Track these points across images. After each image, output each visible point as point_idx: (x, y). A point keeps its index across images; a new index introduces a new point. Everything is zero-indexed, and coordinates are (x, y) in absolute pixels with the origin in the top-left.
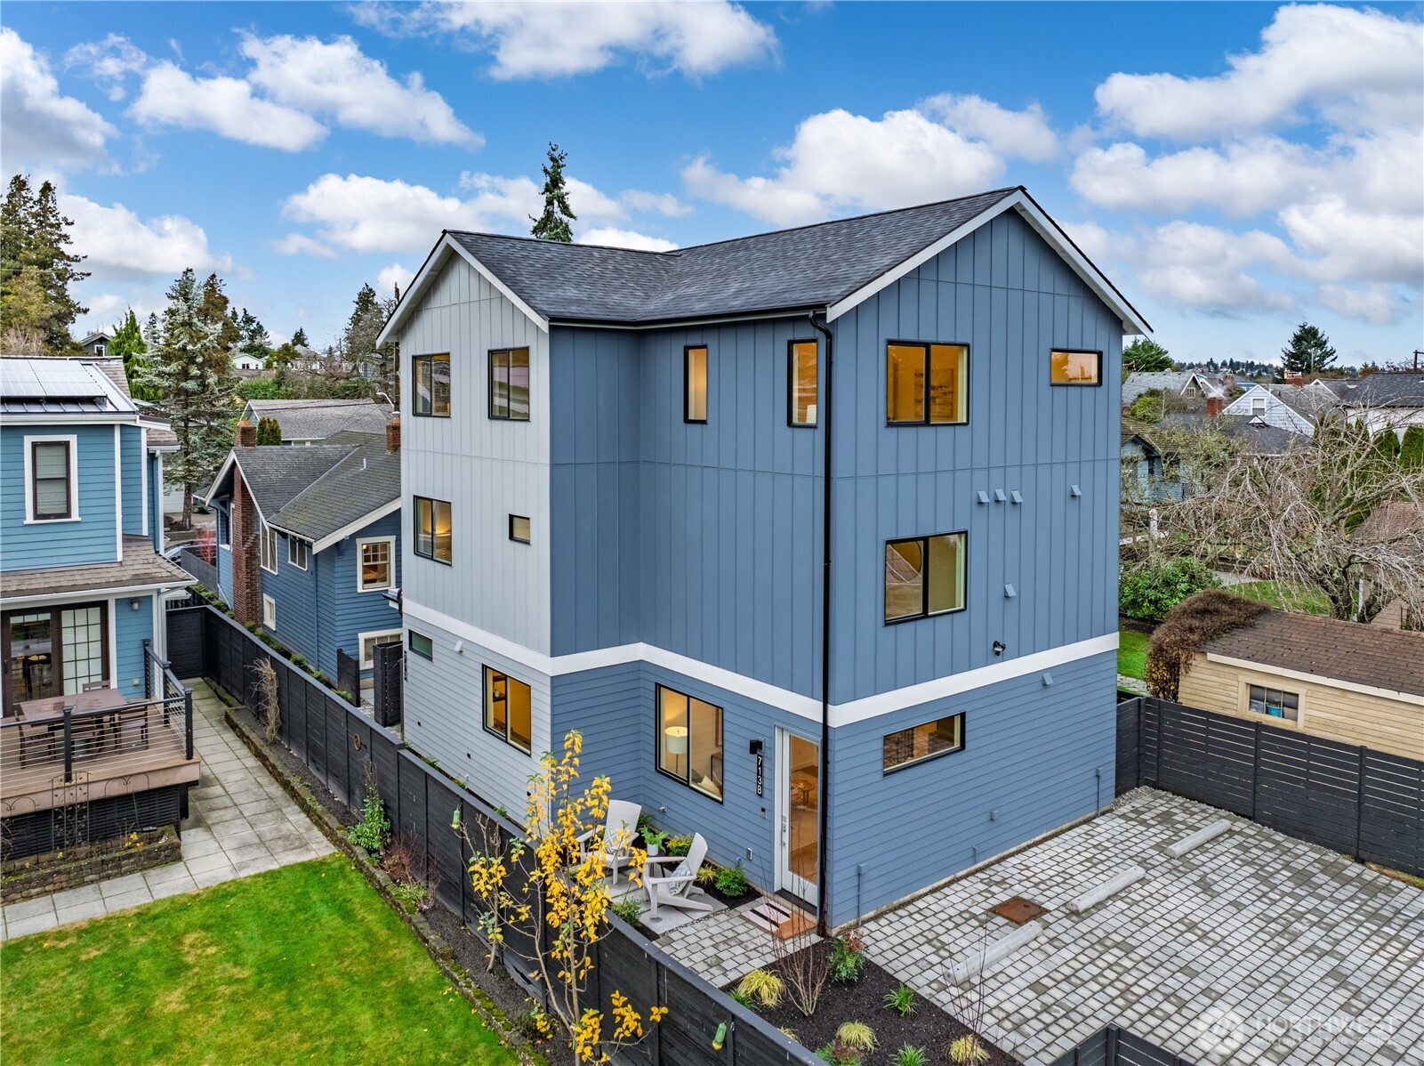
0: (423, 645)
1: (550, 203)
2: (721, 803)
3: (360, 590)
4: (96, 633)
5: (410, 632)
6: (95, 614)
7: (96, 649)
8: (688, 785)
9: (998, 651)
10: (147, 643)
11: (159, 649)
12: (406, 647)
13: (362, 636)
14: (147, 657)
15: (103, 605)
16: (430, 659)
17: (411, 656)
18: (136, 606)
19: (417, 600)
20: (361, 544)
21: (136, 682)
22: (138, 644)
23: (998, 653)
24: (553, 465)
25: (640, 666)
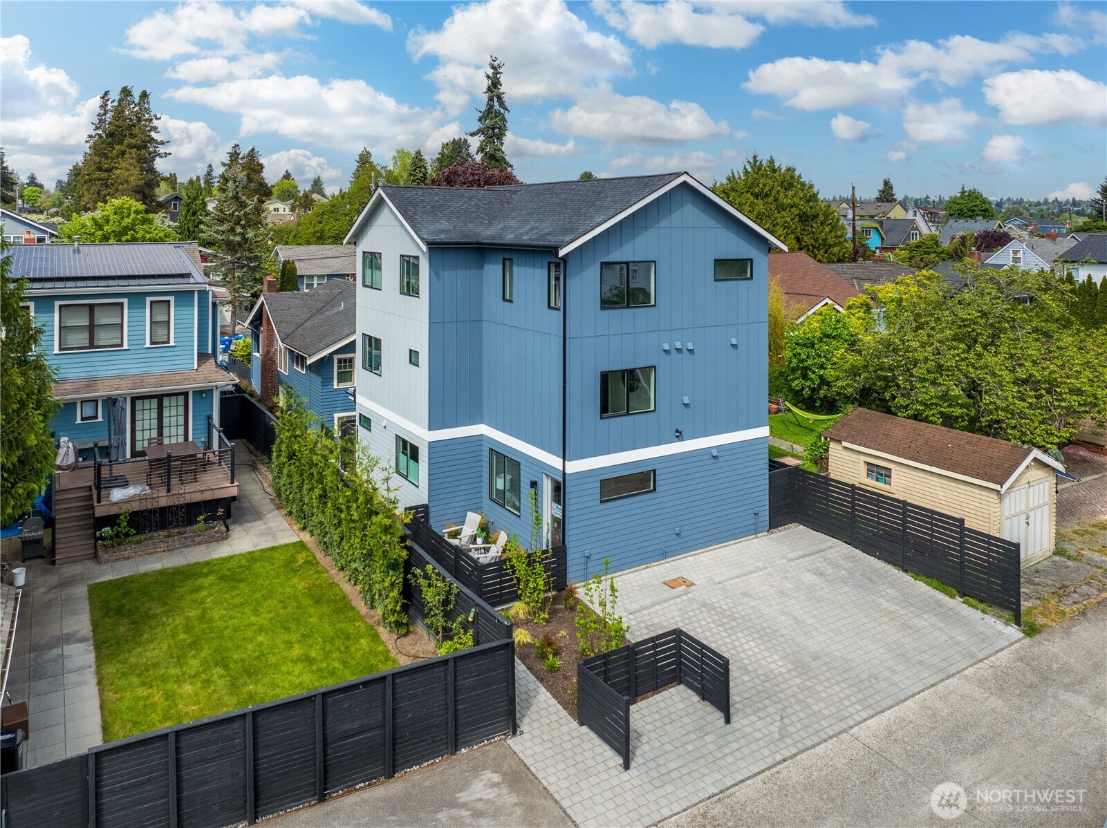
0: (366, 422)
1: (491, 99)
2: (519, 516)
3: (335, 387)
4: (181, 410)
5: (360, 414)
6: (181, 399)
7: (181, 420)
8: (504, 507)
9: (679, 436)
10: (210, 417)
11: (216, 420)
12: (357, 423)
13: (336, 416)
14: (210, 426)
15: (186, 394)
16: (370, 430)
17: (360, 428)
18: (204, 395)
19: (362, 395)
20: (336, 357)
21: (203, 440)
22: (205, 417)
23: (677, 436)
24: (430, 323)
25: (480, 438)
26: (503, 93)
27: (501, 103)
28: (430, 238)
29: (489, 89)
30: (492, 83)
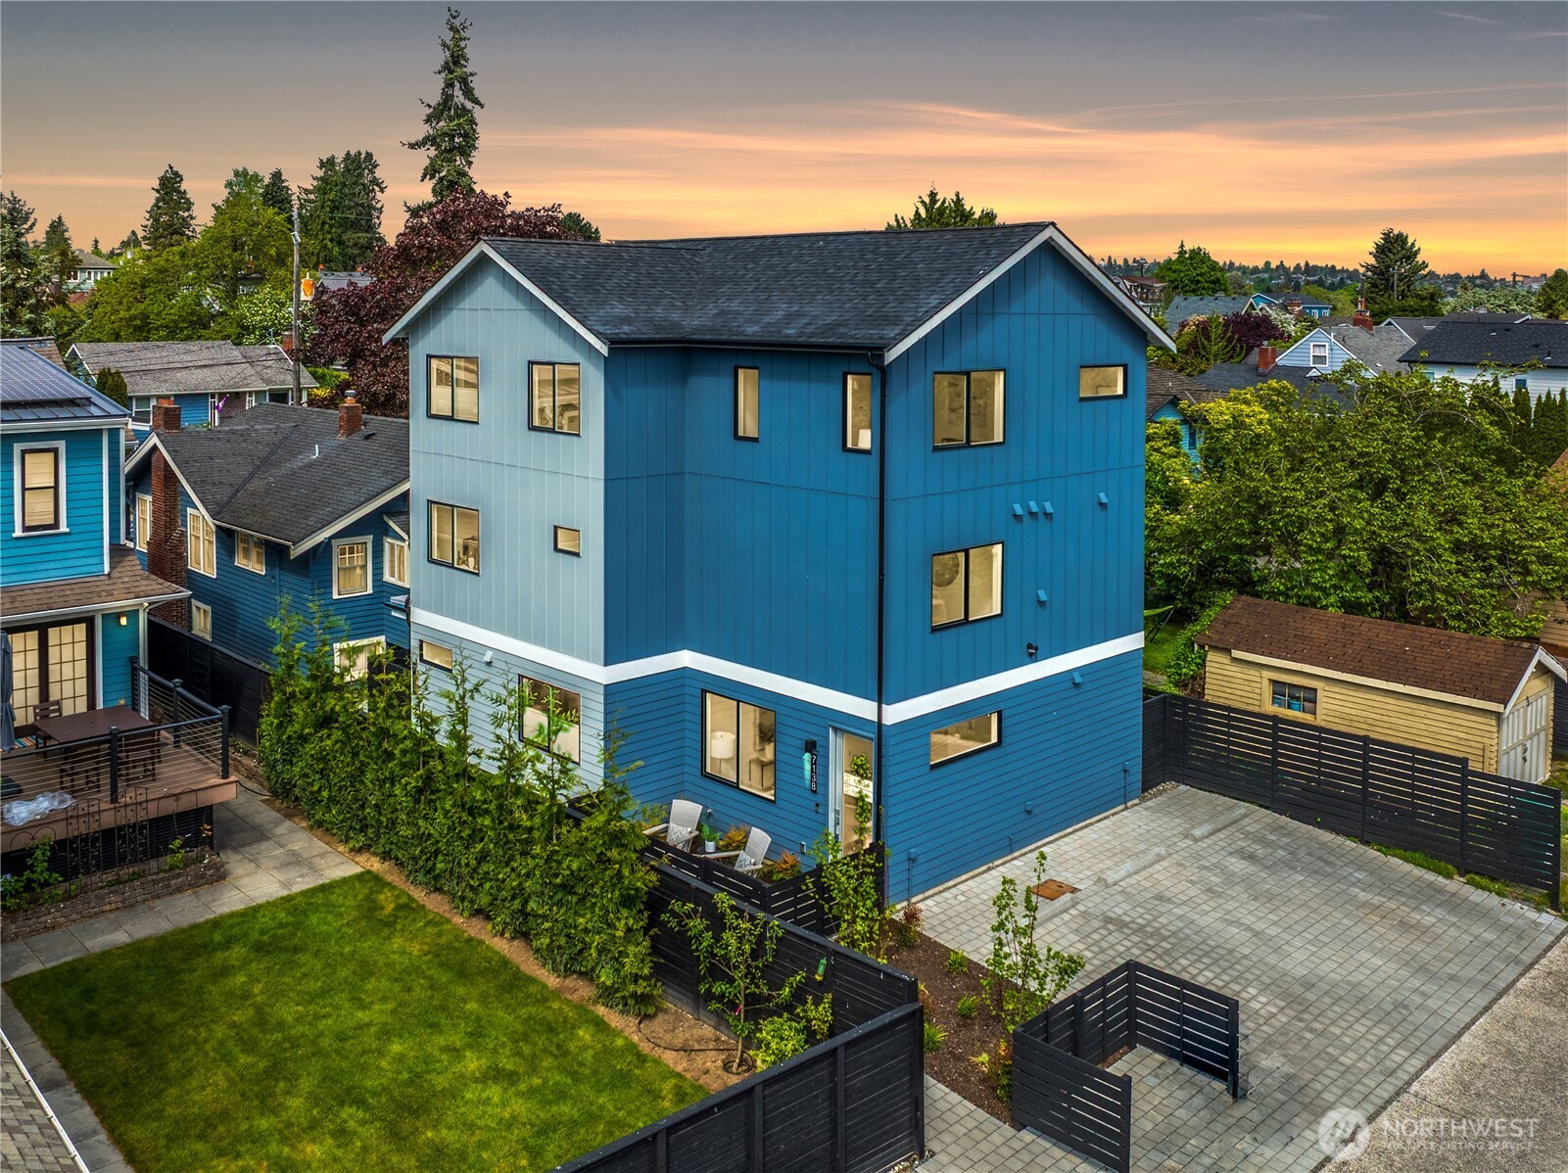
1: (449, 85)
2: (773, 801)
3: (336, 596)
4: (82, 650)
5: (421, 642)
6: (81, 630)
7: (82, 669)
8: (736, 787)
9: (1032, 653)
10: (134, 661)
12: (415, 658)
13: (337, 647)
15: (89, 621)
16: (449, 670)
17: (422, 667)
18: (124, 620)
21: (122, 702)
22: (125, 660)
24: (607, 480)
25: (684, 672)
26: (472, 75)
27: (468, 93)
28: (609, 330)
29: (446, 68)
30: (452, 56)
